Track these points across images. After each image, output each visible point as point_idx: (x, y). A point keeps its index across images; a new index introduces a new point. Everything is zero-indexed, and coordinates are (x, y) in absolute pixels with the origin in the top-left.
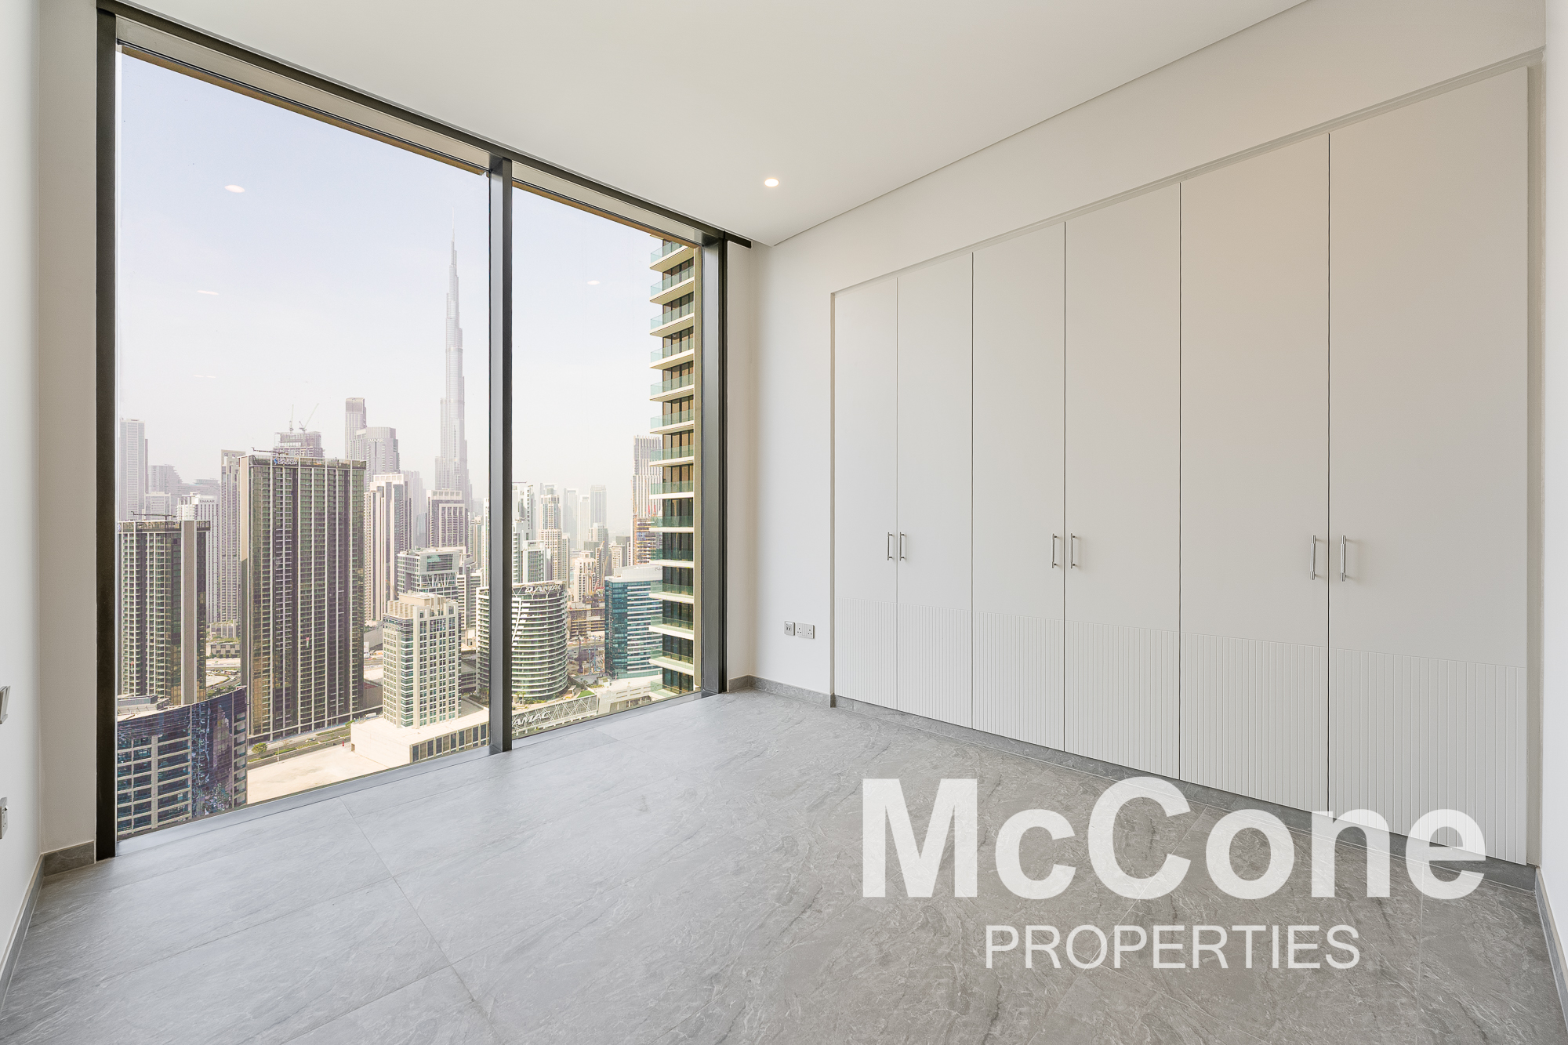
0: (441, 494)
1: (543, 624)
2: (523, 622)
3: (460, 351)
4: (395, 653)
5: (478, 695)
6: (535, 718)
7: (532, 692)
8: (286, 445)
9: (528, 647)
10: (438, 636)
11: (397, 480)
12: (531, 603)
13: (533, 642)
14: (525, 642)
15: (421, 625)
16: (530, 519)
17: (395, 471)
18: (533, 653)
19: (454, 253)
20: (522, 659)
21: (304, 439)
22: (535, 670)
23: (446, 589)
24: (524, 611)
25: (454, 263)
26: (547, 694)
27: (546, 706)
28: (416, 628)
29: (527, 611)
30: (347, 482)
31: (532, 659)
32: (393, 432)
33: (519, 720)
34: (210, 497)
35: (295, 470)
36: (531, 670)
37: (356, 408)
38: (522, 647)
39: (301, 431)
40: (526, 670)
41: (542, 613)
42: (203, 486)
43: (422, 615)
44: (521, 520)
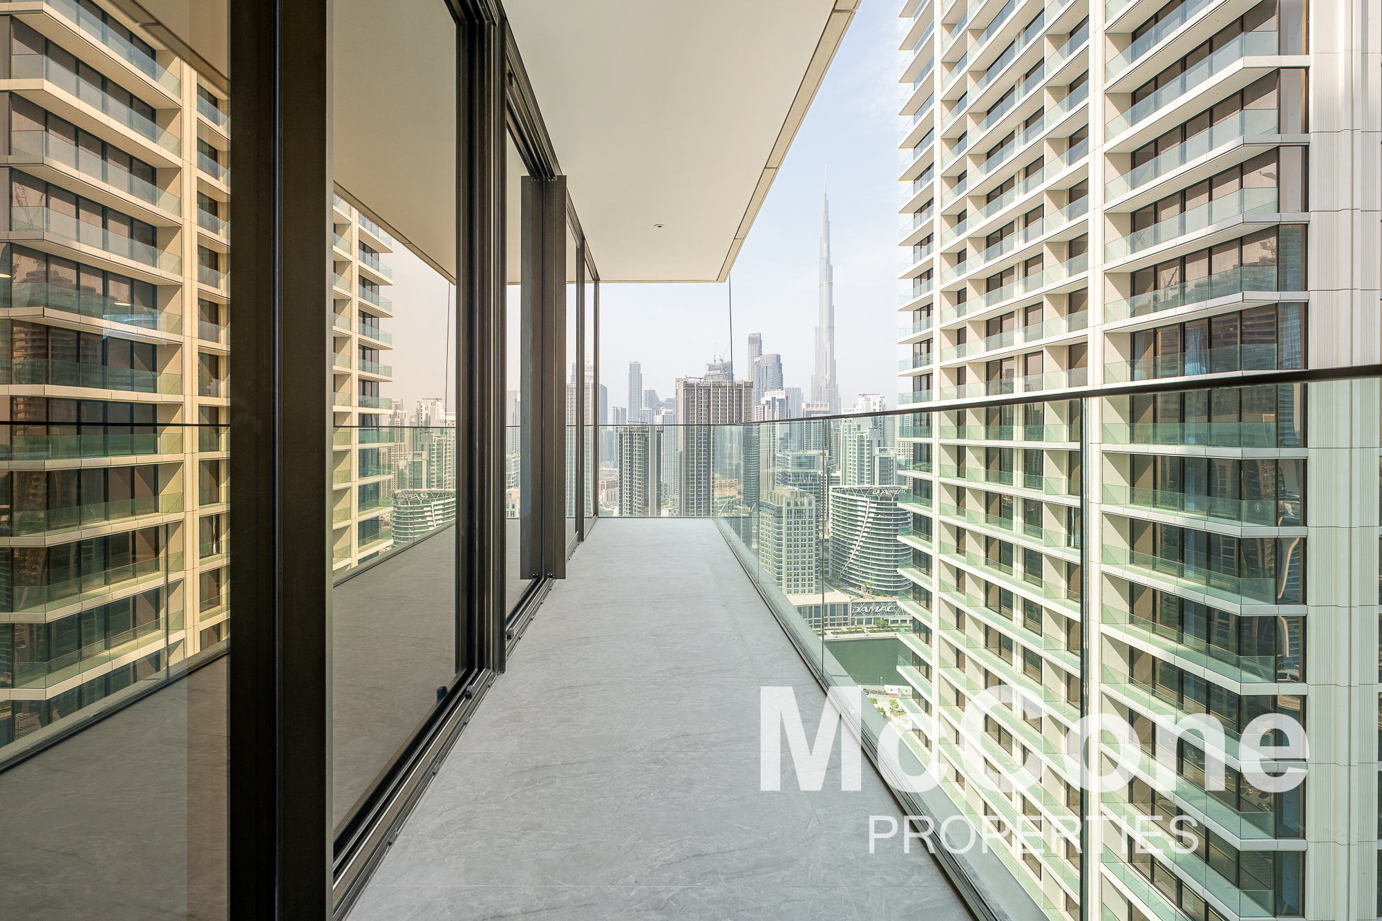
0: (813, 405)
1: (889, 525)
2: (871, 520)
3: (831, 284)
4: (769, 532)
5: (830, 578)
6: (881, 609)
7: (878, 586)
8: (712, 373)
9: (876, 544)
10: (800, 523)
11: (780, 395)
12: (878, 504)
13: (879, 539)
14: (873, 539)
15: (788, 512)
16: (882, 427)
17: (780, 388)
18: (880, 550)
19: (826, 202)
20: (869, 553)
21: (722, 367)
22: (882, 565)
23: (810, 485)
24: (871, 510)
25: (826, 211)
26: (892, 590)
27: (891, 601)
28: (784, 514)
29: (874, 510)
30: (741, 397)
31: (879, 555)
32: (778, 357)
33: (866, 608)
34: (670, 410)
35: (709, 390)
36: (878, 565)
37: (756, 341)
38: (870, 543)
39: (721, 362)
40: (873, 564)
41: (887, 514)
42: (670, 403)
43: (789, 504)
44: (874, 428)
